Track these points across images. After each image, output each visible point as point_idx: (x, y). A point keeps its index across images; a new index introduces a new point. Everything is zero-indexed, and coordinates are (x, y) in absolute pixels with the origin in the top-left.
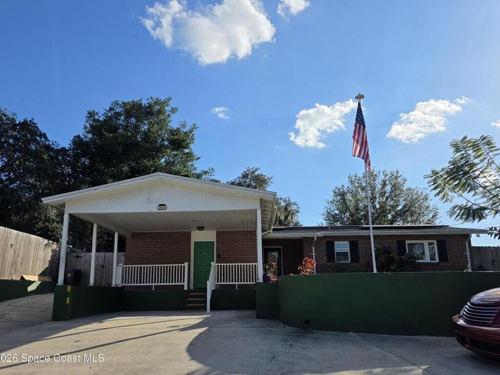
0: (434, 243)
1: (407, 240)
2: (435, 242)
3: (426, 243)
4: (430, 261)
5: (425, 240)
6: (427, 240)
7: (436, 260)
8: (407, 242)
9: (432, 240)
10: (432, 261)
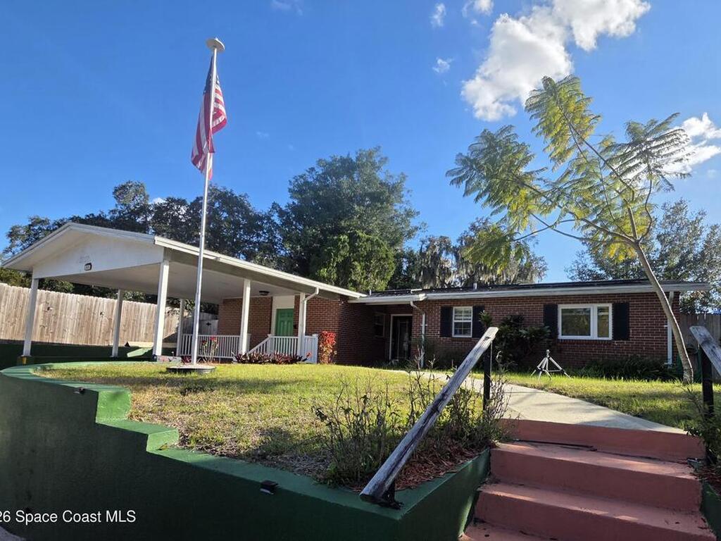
0: (608, 308)
1: (561, 303)
2: (610, 306)
3: (593, 308)
4: (597, 339)
5: (593, 303)
6: (595, 303)
7: (608, 337)
8: (561, 307)
9: (605, 302)
10: (600, 339)
